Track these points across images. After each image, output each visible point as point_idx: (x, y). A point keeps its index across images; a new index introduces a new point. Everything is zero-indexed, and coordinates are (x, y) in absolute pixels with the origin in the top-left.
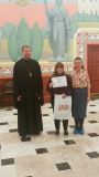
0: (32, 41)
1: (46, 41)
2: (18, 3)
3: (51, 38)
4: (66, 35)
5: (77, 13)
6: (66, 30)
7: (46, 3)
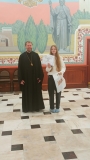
0: (37, 37)
1: (50, 36)
2: (26, 4)
3: (55, 33)
4: (68, 31)
5: (78, 11)
6: (68, 27)
7: (50, 3)
